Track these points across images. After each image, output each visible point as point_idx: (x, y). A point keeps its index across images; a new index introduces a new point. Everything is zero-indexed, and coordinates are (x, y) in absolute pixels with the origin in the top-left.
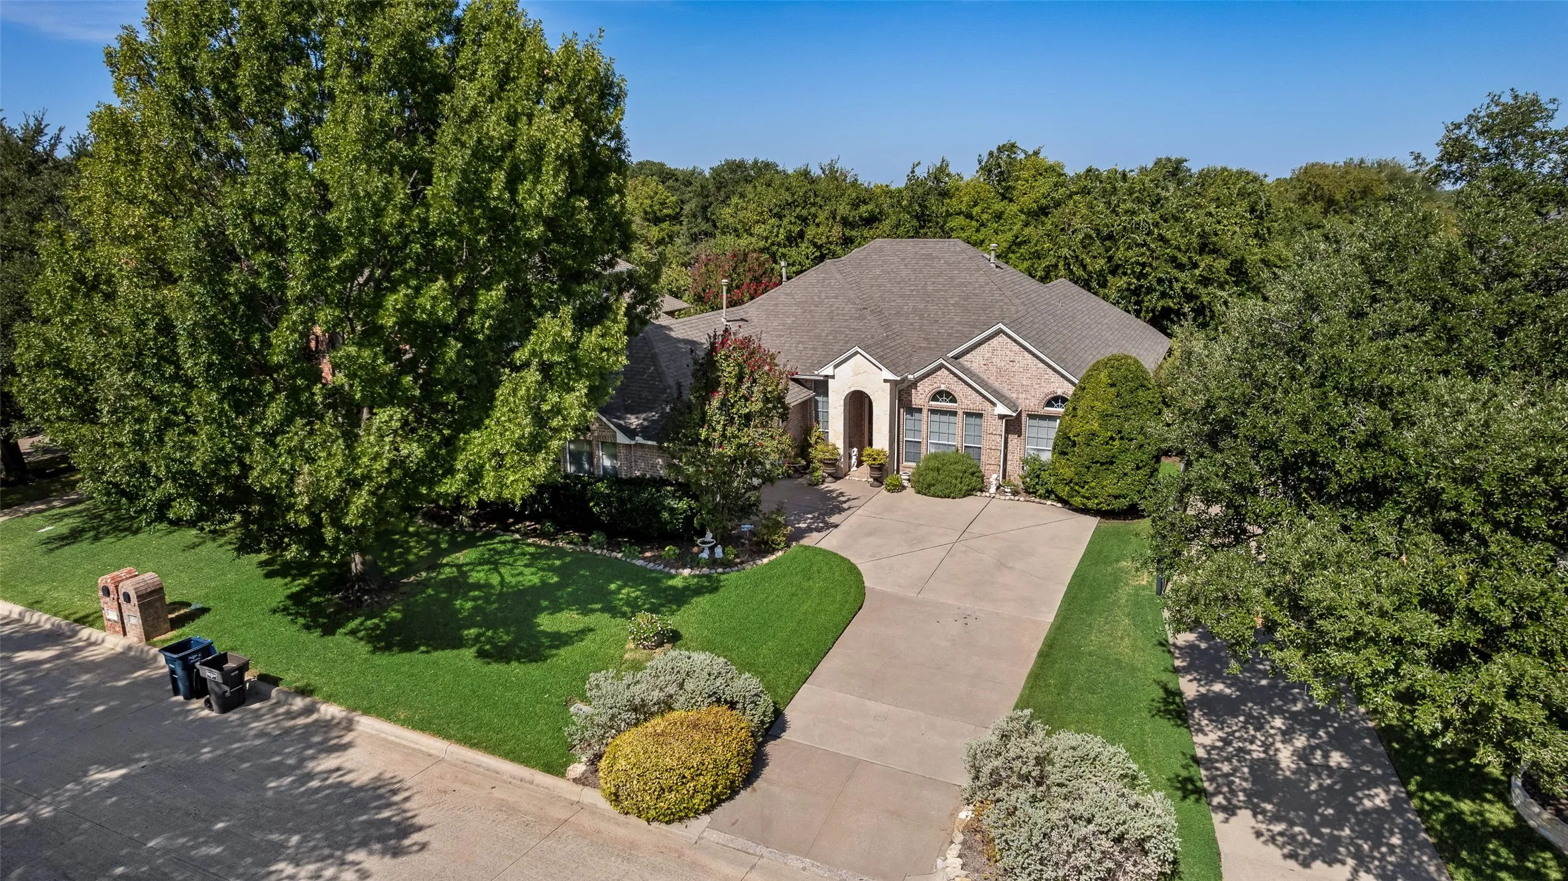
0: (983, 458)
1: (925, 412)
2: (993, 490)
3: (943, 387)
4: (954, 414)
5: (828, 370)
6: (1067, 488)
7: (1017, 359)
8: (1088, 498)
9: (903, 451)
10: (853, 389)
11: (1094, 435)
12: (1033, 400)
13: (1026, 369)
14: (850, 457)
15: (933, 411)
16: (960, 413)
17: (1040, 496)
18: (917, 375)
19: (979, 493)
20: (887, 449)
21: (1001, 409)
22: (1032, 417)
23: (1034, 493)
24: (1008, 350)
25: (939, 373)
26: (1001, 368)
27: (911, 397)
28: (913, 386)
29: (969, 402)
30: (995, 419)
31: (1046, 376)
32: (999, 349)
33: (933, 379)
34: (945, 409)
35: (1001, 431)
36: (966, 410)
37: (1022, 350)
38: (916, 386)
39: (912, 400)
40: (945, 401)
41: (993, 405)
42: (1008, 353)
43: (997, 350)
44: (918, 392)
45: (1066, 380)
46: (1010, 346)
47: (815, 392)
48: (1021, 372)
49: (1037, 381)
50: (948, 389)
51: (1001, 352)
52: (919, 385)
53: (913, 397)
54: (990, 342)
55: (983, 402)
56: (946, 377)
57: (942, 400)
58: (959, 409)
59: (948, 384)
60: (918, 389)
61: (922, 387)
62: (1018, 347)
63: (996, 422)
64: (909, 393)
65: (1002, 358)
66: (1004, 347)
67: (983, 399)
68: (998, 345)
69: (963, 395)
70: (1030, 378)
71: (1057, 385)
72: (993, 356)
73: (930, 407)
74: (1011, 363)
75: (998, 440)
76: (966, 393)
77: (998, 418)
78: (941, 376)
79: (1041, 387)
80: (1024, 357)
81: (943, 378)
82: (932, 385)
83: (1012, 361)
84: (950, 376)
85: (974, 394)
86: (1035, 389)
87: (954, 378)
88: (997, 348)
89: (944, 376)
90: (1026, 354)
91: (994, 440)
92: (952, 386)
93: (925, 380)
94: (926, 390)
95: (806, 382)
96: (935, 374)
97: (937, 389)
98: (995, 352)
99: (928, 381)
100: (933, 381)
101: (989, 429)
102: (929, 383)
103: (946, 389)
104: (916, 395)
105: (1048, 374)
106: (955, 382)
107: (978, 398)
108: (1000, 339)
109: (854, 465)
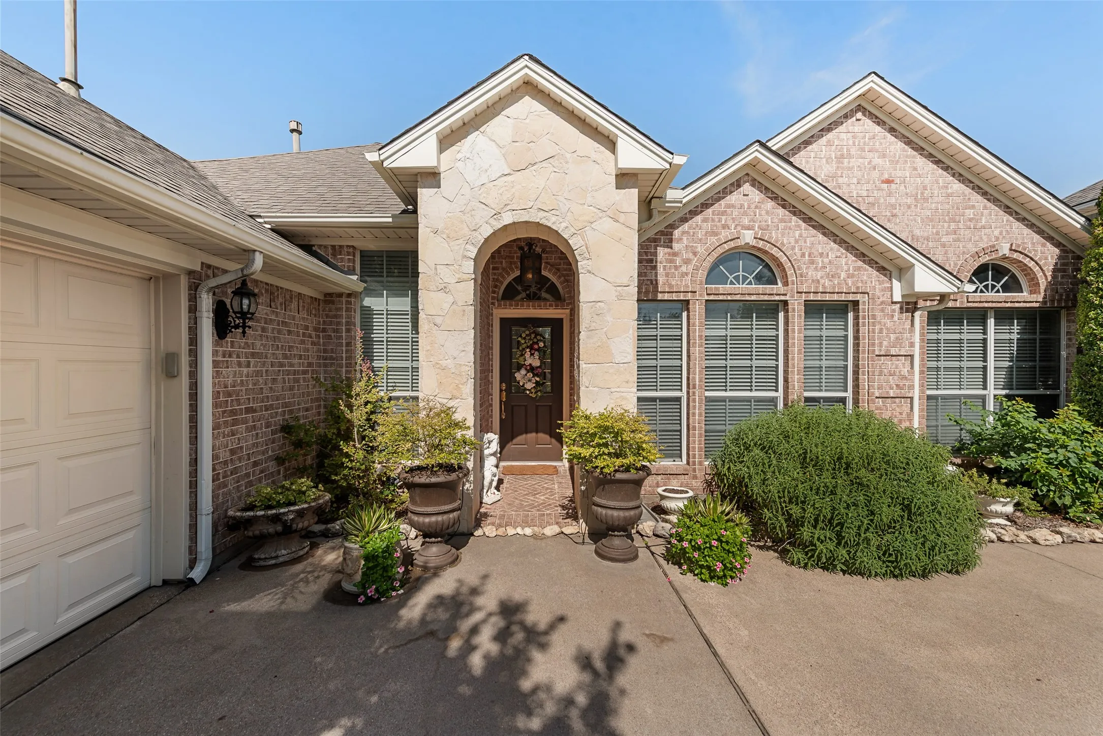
1: (698, 309)
3: (748, 237)
7: (898, 175)
13: (921, 198)
18: (690, 194)
21: (923, 279)
24: (876, 155)
25: (734, 198)
26: (860, 199)
27: (655, 268)
28: (662, 233)
29: (819, 274)
30: (894, 311)
31: (970, 213)
32: (853, 151)
33: (724, 213)
34: (753, 298)
35: (912, 345)
36: (812, 297)
37: (910, 152)
38: (671, 241)
39: (661, 279)
40: (745, 278)
41: (885, 275)
42: (877, 161)
43: (850, 156)
44: (675, 254)
45: (1018, 220)
46: (881, 144)
47: (352, 271)
48: (909, 207)
49: (949, 226)
50: (761, 244)
51: (860, 160)
52: (677, 233)
53: (660, 270)
54: (830, 136)
55: (859, 268)
56: (756, 207)
57: (737, 278)
58: (793, 296)
59: (760, 228)
60: (676, 246)
61: (685, 238)
62: (900, 145)
63: (896, 318)
64: (651, 261)
65: (863, 176)
66: (867, 148)
67: (860, 263)
68: (851, 142)
69: (803, 255)
70: (932, 221)
71: (997, 233)
72: (839, 173)
73: (712, 298)
74: (885, 186)
75: (905, 371)
76: (810, 248)
77: (901, 308)
78: (742, 206)
79: (958, 240)
80: (915, 169)
81: (745, 214)
82: (715, 234)
83: (888, 182)
84: (770, 204)
85: (832, 249)
86: (944, 246)
87: (781, 211)
88: (848, 150)
89: (749, 207)
90: (921, 162)
91: (894, 374)
92: (774, 236)
93: (699, 218)
94: (700, 249)
95: (334, 255)
96: (723, 202)
97: (732, 244)
98: (846, 160)
99: (705, 220)
100: (720, 221)
101: (881, 344)
102: (708, 226)
103: (753, 243)
104: (671, 261)
105: (973, 207)
106: (782, 221)
107: (844, 261)
108: (857, 128)
109: (491, 484)
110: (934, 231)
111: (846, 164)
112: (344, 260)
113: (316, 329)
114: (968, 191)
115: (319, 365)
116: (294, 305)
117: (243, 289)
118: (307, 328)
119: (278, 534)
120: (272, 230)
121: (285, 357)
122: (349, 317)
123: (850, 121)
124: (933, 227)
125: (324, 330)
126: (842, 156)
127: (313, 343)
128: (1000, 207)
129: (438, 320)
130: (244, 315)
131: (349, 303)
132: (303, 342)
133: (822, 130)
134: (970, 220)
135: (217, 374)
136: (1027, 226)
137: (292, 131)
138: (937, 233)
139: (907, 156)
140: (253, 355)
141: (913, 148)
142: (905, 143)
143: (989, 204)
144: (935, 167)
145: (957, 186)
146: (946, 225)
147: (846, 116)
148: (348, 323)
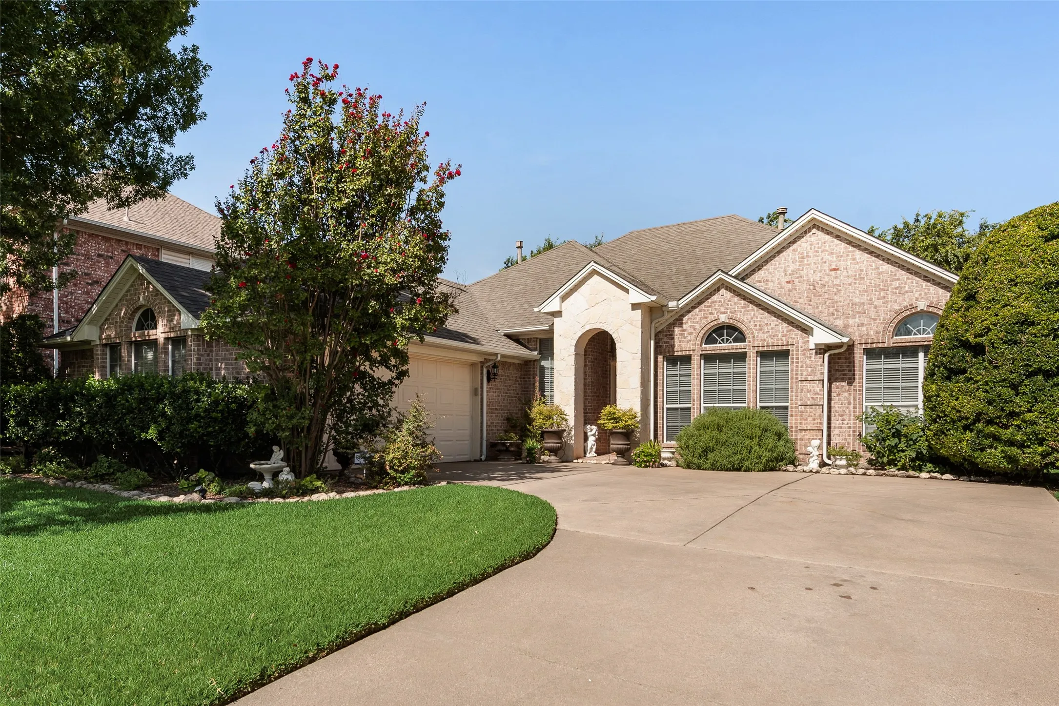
0: (792, 421)
1: (695, 360)
2: (814, 465)
3: (723, 318)
4: (741, 357)
5: (553, 305)
6: (968, 435)
7: (841, 265)
8: (1022, 446)
9: (663, 423)
10: (588, 328)
11: (1026, 322)
12: (874, 325)
13: (859, 277)
14: (586, 439)
15: (708, 358)
16: (752, 355)
17: (903, 468)
18: (683, 302)
19: (790, 468)
20: (637, 409)
21: (822, 337)
22: (872, 353)
23: (892, 463)
24: (827, 253)
25: (715, 298)
26: (815, 283)
27: (673, 338)
28: (677, 320)
29: (765, 335)
30: (812, 354)
31: (896, 284)
32: (810, 254)
33: (710, 306)
34: (727, 351)
35: (822, 374)
36: (761, 349)
37: (851, 248)
38: (682, 323)
39: (676, 344)
40: (727, 340)
41: (806, 334)
42: (827, 257)
43: (808, 256)
44: (684, 331)
45: (934, 284)
46: (830, 246)
47: (535, 350)
48: (850, 284)
49: (880, 294)
50: (731, 321)
51: (816, 258)
52: (685, 319)
53: (676, 340)
54: (795, 246)
55: (790, 331)
56: (729, 301)
57: (723, 340)
58: (750, 349)
59: (730, 312)
60: (684, 326)
61: (689, 321)
62: (844, 245)
63: (813, 359)
64: (671, 335)
65: (817, 268)
66: (820, 250)
67: (790, 328)
68: (809, 248)
69: (756, 326)
70: (866, 291)
71: (917, 295)
72: (801, 268)
73: (703, 352)
74: (833, 273)
75: (817, 390)
76: (760, 321)
77: (816, 352)
78: (720, 301)
79: (887, 302)
80: (854, 259)
81: (722, 305)
82: (705, 318)
83: (835, 270)
84: (736, 299)
85: (773, 321)
86: (875, 307)
87: (743, 302)
88: (807, 253)
89: (724, 301)
90: (859, 254)
91: (810, 391)
92: (738, 316)
93: (697, 310)
94: (697, 326)
95: (528, 343)
96: (710, 300)
97: (715, 323)
98: (805, 260)
99: (700, 311)
100: (708, 310)
101: (802, 374)
102: (702, 314)
103: (727, 321)
104: (682, 334)
105: (898, 279)
106: (743, 307)
107: (781, 327)
108: (813, 239)
109: (591, 448)
110: (869, 298)
111: (805, 262)
112: (532, 345)
113: (520, 378)
114: (894, 269)
115: (522, 394)
116: (511, 368)
117: (495, 366)
118: (516, 377)
119: (504, 450)
120: (504, 335)
121: (508, 390)
122: (534, 371)
123: (808, 235)
124: (868, 296)
125: (524, 378)
126: (803, 257)
127: (519, 384)
128: (920, 277)
129: (561, 373)
130: (495, 374)
131: (534, 365)
132: (515, 384)
133: (789, 243)
134: (896, 288)
135: (487, 395)
136: (942, 288)
137: (518, 247)
138: (871, 299)
139: (849, 252)
140: (497, 389)
141: (853, 246)
142: (847, 244)
143: (911, 276)
144: (869, 256)
145: (886, 267)
146: (877, 293)
147: (806, 233)
148: (533, 374)
